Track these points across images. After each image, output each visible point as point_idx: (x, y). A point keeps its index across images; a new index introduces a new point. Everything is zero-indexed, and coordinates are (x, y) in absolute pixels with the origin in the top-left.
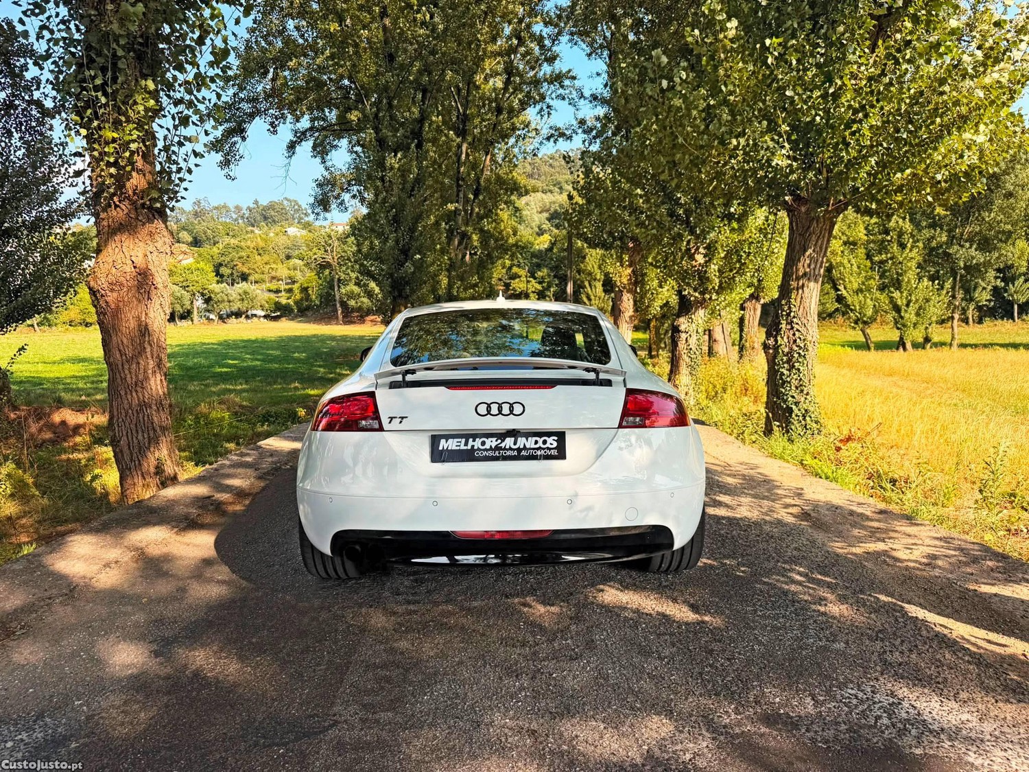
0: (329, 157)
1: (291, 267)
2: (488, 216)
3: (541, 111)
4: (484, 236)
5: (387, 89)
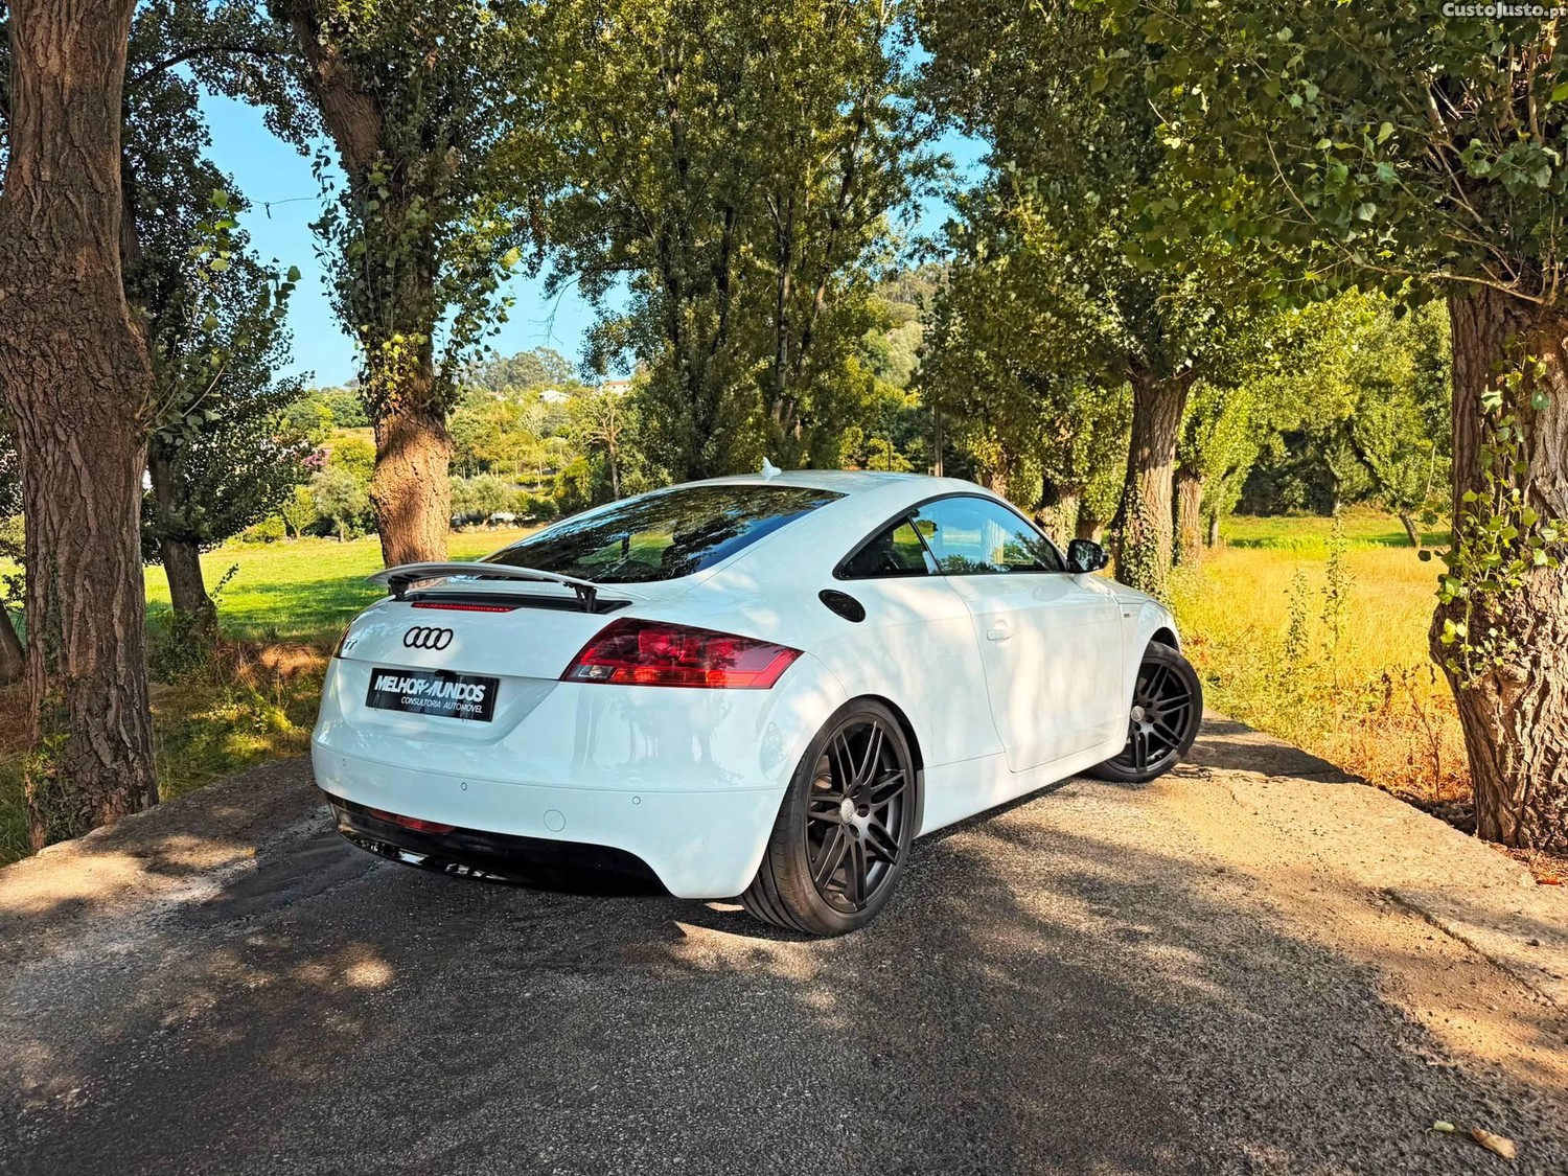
0: (602, 298)
1: (551, 448)
2: (827, 367)
3: (904, 214)
4: (823, 396)
5: (678, 211)
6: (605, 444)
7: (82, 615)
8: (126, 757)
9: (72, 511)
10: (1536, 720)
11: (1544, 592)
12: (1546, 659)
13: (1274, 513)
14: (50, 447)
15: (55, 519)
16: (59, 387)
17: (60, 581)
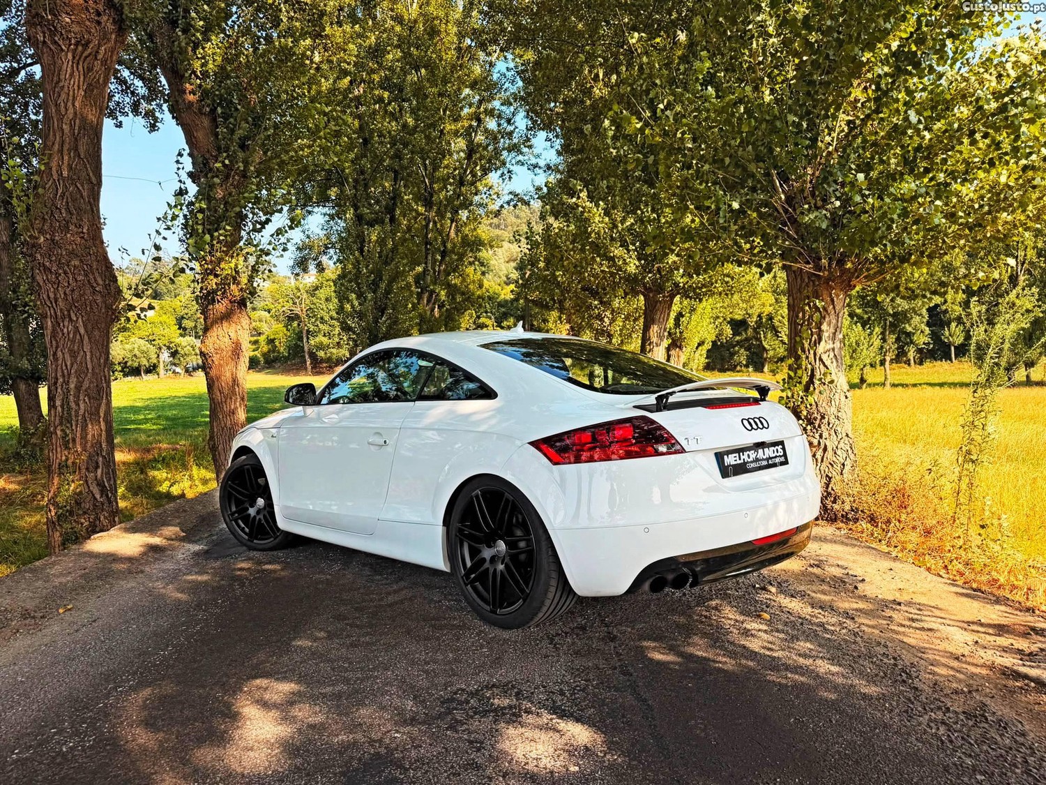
1: (257, 319)
2: (454, 271)
3: (503, 174)
4: (452, 290)
5: (362, 172)
6: (297, 317)
7: (84, 416)
8: (107, 496)
9: (79, 359)
10: (822, 461)
11: (824, 404)
12: (825, 435)
13: (728, 370)
14: (66, 323)
15: (68, 364)
16: (73, 291)
17: (71, 397)
